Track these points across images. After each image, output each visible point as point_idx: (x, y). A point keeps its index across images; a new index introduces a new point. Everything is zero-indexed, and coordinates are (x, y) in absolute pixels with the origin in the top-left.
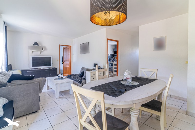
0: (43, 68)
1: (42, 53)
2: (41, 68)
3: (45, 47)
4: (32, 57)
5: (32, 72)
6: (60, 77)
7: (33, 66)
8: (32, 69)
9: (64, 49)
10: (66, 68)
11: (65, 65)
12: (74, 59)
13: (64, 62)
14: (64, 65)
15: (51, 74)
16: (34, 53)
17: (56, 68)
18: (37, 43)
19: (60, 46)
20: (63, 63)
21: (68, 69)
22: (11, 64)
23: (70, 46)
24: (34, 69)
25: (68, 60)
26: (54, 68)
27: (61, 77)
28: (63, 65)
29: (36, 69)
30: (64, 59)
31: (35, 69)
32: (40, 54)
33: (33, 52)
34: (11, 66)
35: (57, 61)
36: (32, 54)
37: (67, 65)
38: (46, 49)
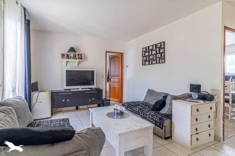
0: (82, 89)
1: (80, 65)
2: (79, 89)
3: (85, 55)
4: (66, 71)
5: (66, 95)
6: (118, 112)
7: (67, 85)
8: (65, 90)
9: (110, 59)
10: (114, 88)
11: (113, 84)
12: (128, 74)
13: (111, 79)
14: (111, 84)
15: (93, 99)
16: (69, 64)
17: (101, 88)
18: (73, 48)
19: (107, 53)
20: (109, 81)
21: (117, 90)
22: (37, 82)
23: (122, 54)
24: (68, 90)
25: (118, 76)
26: (98, 89)
27: (121, 112)
28: (109, 84)
29: (72, 90)
30: (111, 75)
31: (70, 89)
32: (78, 66)
33: (67, 62)
34: (37, 84)
35: (102, 77)
36: (66, 65)
37: (116, 84)
38: (86, 58)
